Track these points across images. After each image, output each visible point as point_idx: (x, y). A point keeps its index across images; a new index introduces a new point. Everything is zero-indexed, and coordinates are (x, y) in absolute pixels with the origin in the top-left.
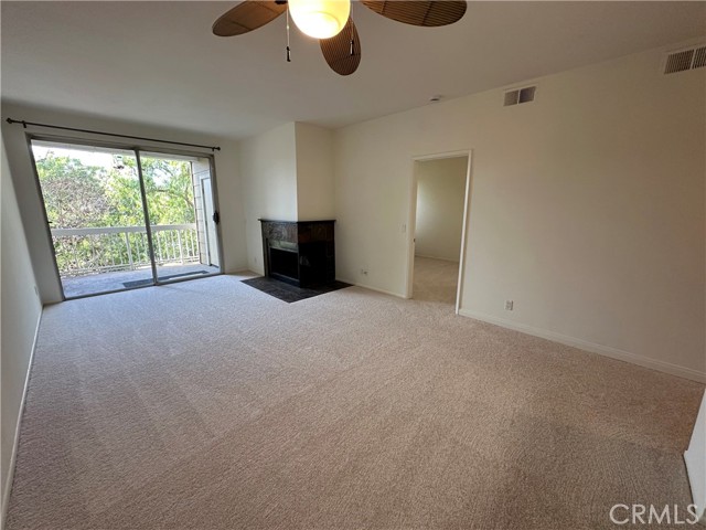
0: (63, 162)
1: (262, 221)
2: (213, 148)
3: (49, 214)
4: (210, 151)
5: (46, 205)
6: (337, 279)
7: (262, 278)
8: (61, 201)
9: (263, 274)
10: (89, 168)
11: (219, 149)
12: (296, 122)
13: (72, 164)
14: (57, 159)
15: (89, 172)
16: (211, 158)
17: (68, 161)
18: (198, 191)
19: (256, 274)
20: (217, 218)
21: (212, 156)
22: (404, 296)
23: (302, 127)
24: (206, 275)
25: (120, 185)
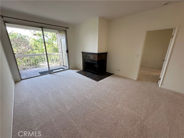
0: (16, 34)
1: (83, 53)
2: (66, 28)
3: (14, 50)
4: (65, 29)
5: (13, 47)
6: (107, 71)
7: (82, 71)
8: (17, 46)
9: (82, 70)
10: (24, 36)
11: (68, 28)
12: (99, 17)
13: (19, 35)
14: (14, 33)
15: (24, 37)
16: (66, 31)
17: (18, 34)
18: (59, 43)
19: (80, 70)
20: (67, 51)
21: (66, 30)
22: (135, 79)
23: (101, 19)
24: (64, 70)
25: (34, 41)
